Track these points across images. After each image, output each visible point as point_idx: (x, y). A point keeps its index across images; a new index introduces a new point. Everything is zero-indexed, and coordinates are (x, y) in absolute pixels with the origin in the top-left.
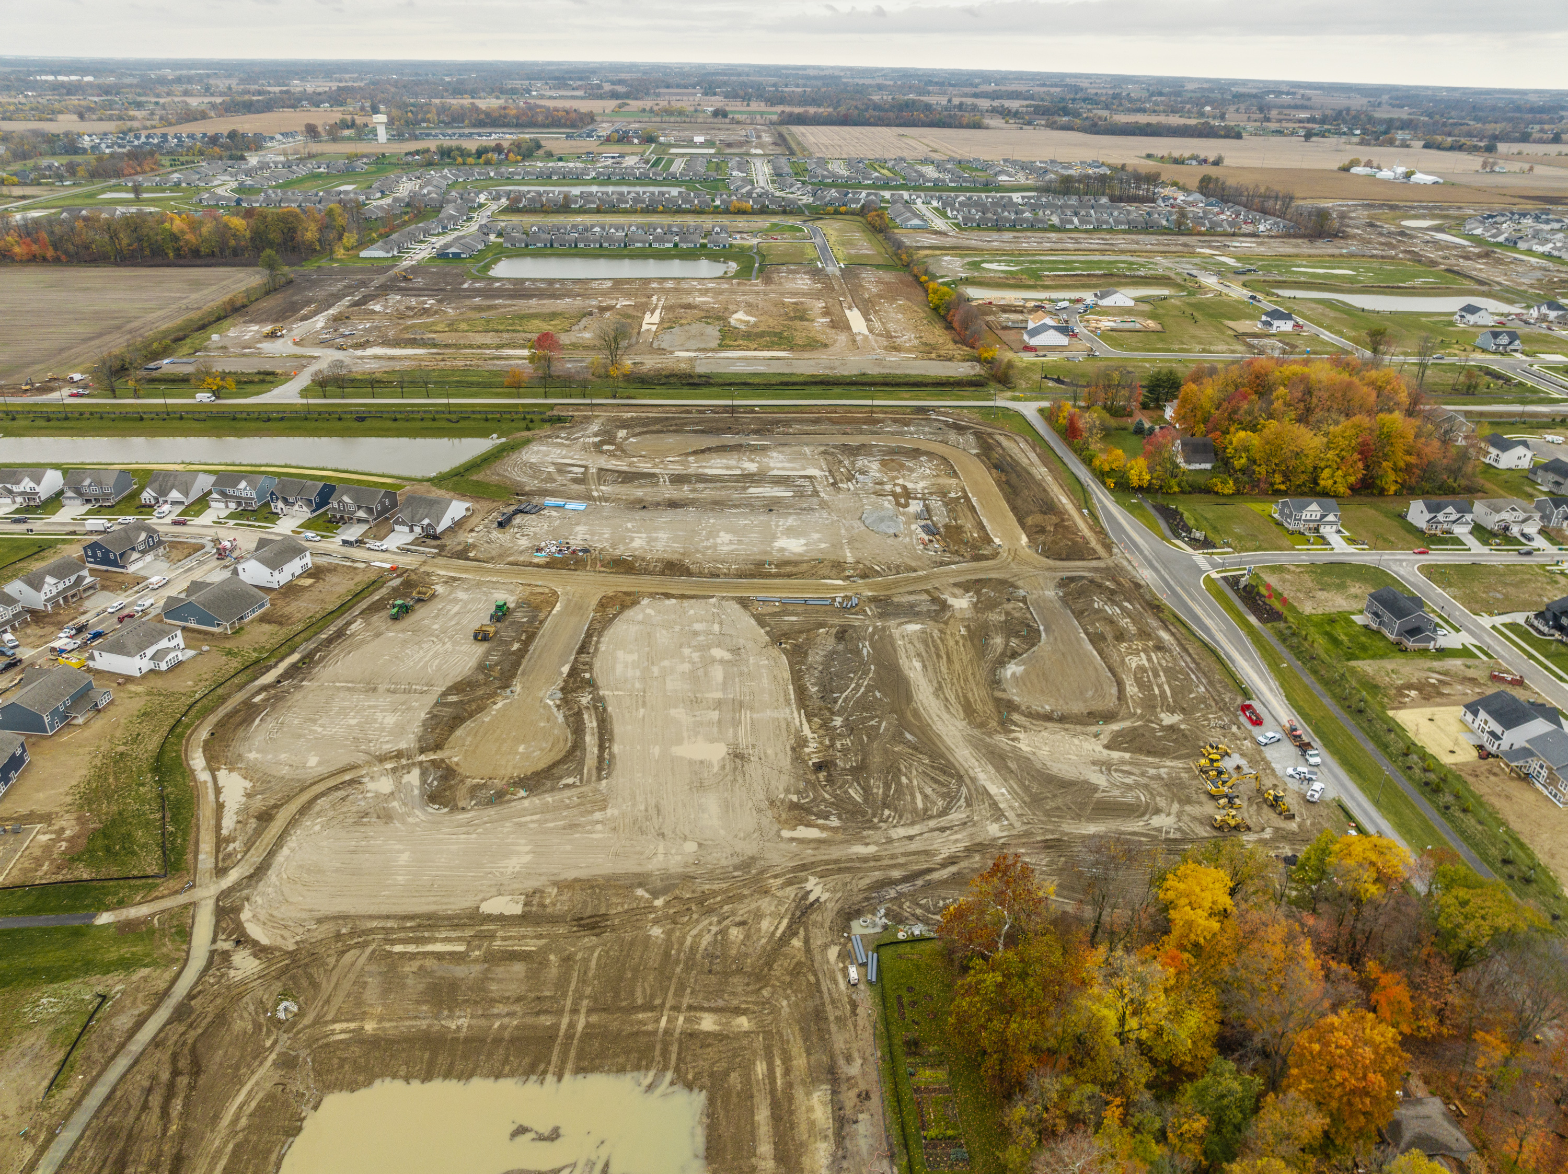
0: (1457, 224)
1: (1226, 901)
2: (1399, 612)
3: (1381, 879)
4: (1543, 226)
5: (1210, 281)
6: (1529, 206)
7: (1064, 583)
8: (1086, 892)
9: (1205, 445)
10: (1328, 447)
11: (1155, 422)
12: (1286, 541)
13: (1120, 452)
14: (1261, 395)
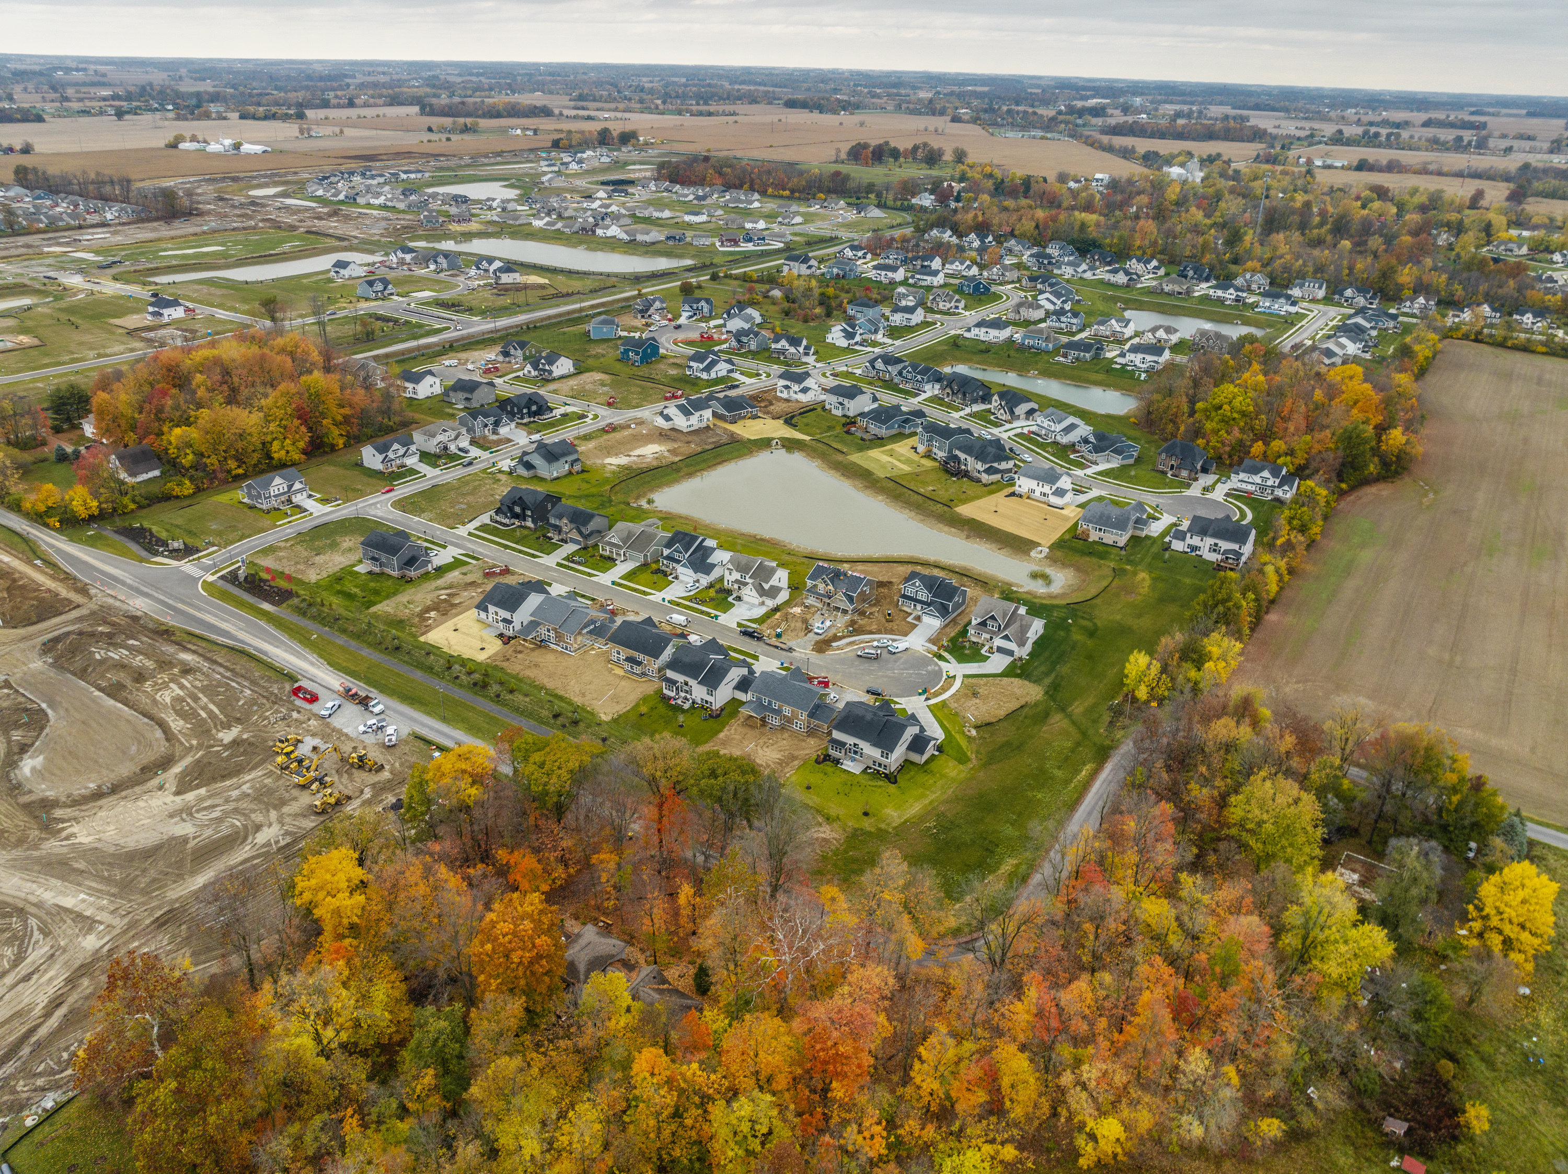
0: (299, 189)
1: (359, 873)
2: (393, 550)
3: (477, 780)
4: (370, 182)
5: (75, 281)
6: (353, 165)
7: (48, 647)
8: (223, 945)
9: (144, 452)
10: (267, 420)
11: (77, 443)
12: (266, 521)
13: (50, 486)
14: (180, 387)
